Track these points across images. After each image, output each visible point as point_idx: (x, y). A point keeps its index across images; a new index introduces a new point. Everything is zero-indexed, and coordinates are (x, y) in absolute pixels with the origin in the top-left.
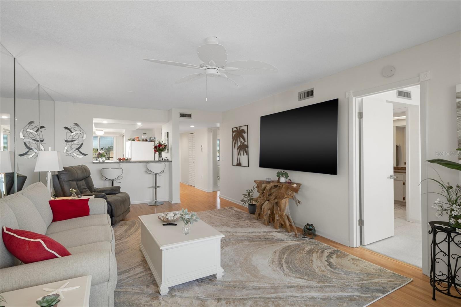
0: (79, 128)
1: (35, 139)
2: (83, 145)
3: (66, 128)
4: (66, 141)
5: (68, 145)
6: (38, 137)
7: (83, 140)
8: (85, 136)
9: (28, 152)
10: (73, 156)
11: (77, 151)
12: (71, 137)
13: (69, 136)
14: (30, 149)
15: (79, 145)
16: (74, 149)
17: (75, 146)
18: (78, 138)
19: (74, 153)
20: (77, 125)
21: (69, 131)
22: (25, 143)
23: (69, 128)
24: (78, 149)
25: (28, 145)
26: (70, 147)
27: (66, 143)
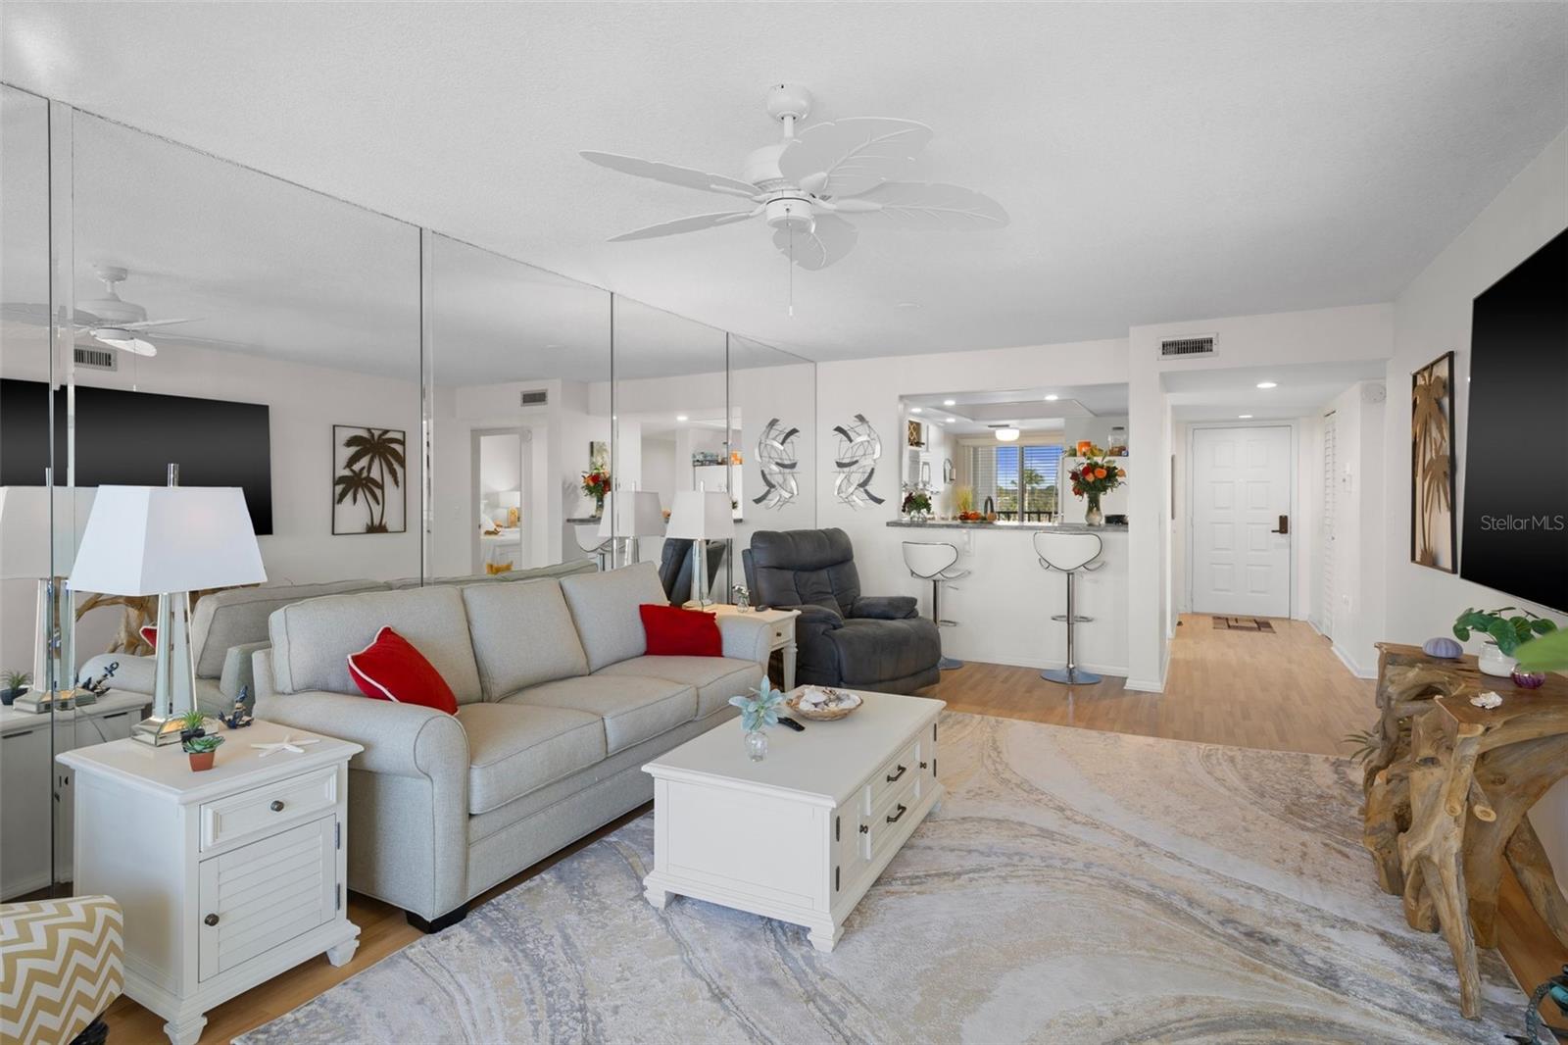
0: (866, 426)
1: (779, 461)
2: (874, 475)
3: (839, 429)
4: (840, 465)
5: (842, 476)
6: (784, 456)
7: (875, 460)
8: (878, 448)
9: (768, 492)
10: (853, 503)
11: (862, 489)
12: (849, 455)
13: (846, 452)
14: (771, 486)
15: (867, 475)
16: (855, 485)
17: (858, 478)
18: (865, 455)
19: (854, 497)
20: (861, 418)
21: (844, 438)
22: (763, 472)
23: (846, 429)
24: (863, 484)
25: (768, 477)
26: (846, 480)
27: (838, 469)
